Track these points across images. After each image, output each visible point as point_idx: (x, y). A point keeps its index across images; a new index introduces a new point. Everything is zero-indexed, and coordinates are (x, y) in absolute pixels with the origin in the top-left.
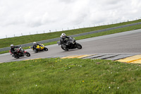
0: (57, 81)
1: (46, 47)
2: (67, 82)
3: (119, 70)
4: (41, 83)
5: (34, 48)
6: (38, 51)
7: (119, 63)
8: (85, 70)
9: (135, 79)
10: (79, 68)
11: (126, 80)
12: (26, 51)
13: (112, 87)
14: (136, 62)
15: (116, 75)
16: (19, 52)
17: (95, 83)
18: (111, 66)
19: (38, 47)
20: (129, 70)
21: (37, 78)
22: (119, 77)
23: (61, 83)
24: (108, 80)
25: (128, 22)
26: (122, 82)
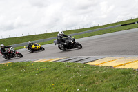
0: (28, 85)
1: (42, 46)
2: (38, 86)
3: (88, 73)
4: (11, 87)
5: (29, 47)
6: (33, 51)
7: (89, 65)
8: (56, 74)
9: (102, 81)
10: (51, 71)
11: (94, 82)
12: (17, 51)
13: (81, 89)
14: (104, 65)
15: (85, 78)
16: (10, 53)
17: (65, 86)
18: (81, 69)
19: (34, 46)
20: (97, 72)
21: (7, 83)
22: (88, 80)
23: (31, 86)
24: (77, 83)
25: (99, 27)
26: (91, 84)
